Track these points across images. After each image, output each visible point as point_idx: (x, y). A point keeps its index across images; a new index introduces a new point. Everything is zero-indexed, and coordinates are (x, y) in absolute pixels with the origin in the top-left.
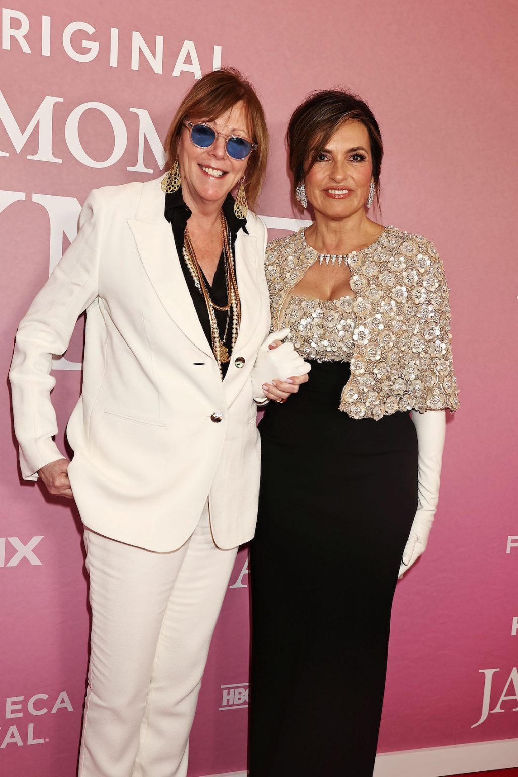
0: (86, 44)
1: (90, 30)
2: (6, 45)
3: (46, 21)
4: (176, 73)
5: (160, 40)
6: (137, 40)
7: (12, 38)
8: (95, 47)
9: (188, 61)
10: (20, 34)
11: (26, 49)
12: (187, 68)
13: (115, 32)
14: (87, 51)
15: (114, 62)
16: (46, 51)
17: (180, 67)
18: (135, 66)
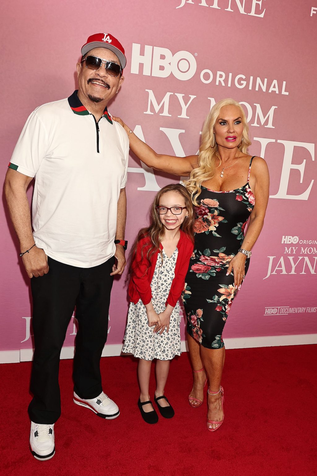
0: (242, 82)
1: (244, 77)
2: (217, 83)
3: (231, 75)
4: (270, 91)
5: (266, 80)
6: (259, 80)
7: (220, 81)
8: (244, 83)
9: (274, 87)
10: (222, 80)
11: (223, 84)
12: (274, 89)
13: (252, 78)
14: (242, 84)
15: (250, 88)
16: (229, 85)
17: (271, 89)
18: (257, 89)
